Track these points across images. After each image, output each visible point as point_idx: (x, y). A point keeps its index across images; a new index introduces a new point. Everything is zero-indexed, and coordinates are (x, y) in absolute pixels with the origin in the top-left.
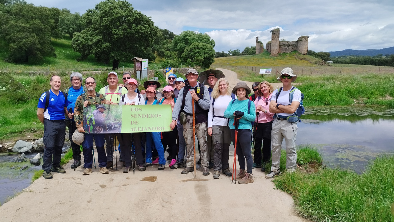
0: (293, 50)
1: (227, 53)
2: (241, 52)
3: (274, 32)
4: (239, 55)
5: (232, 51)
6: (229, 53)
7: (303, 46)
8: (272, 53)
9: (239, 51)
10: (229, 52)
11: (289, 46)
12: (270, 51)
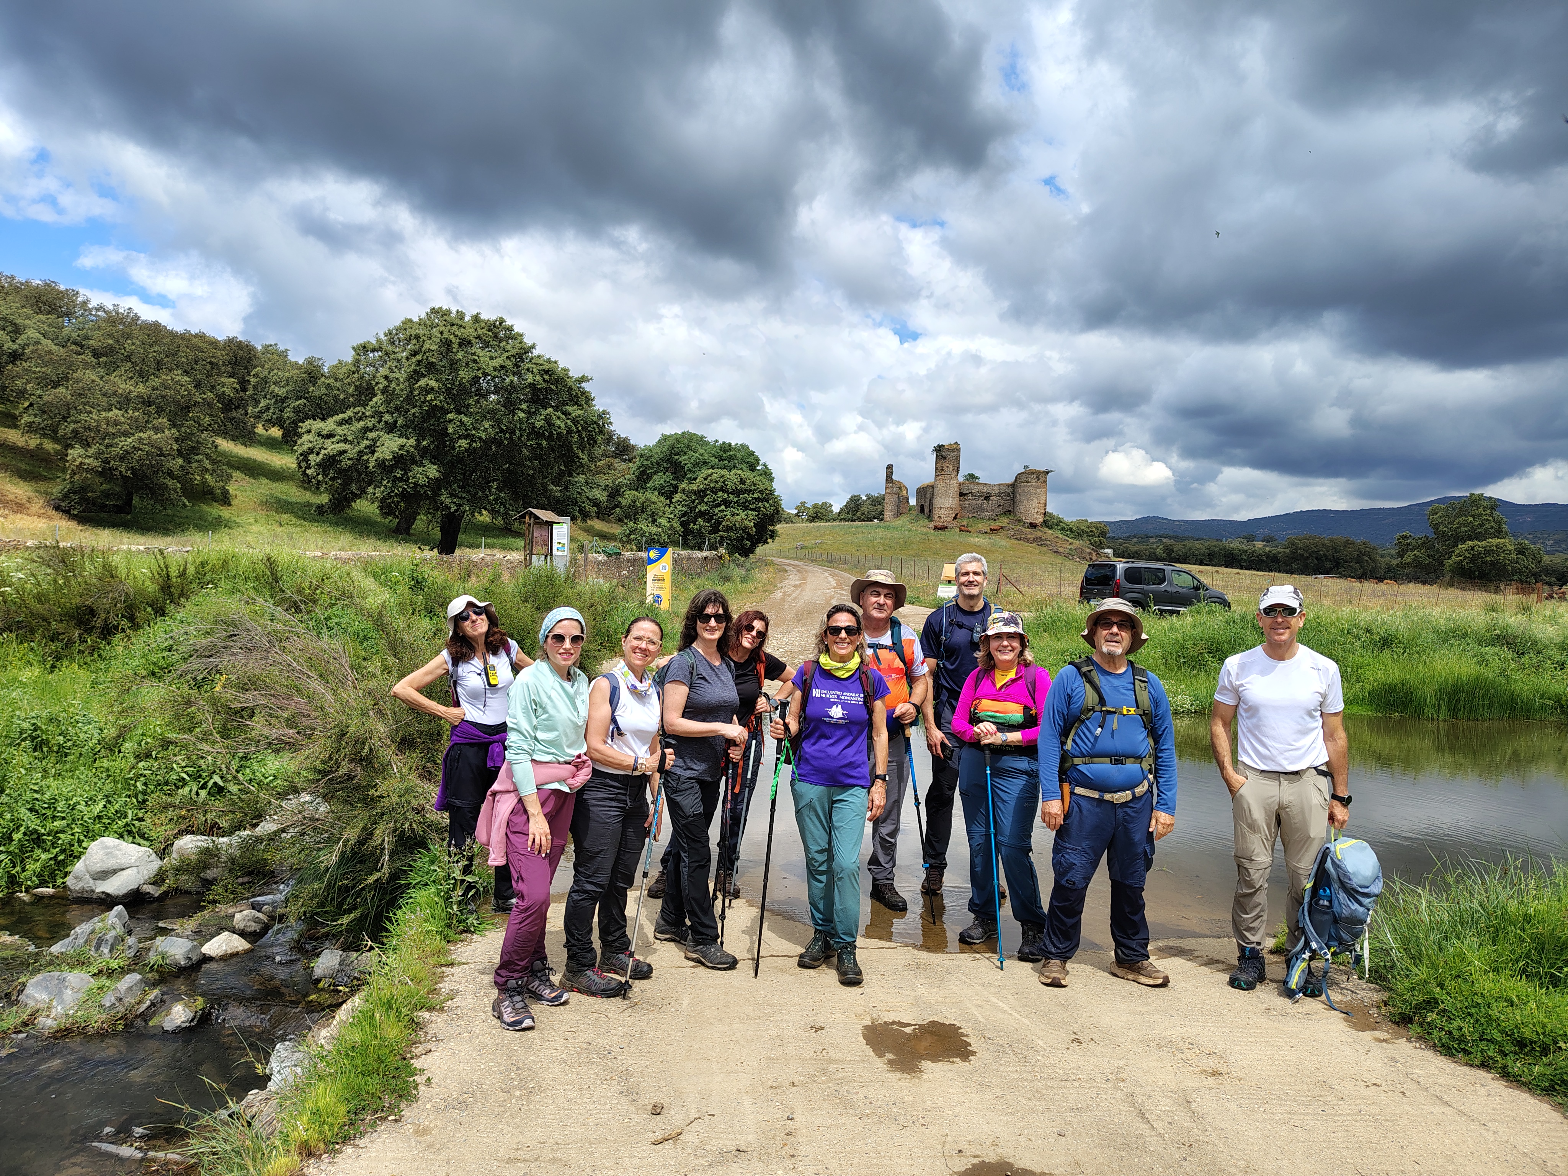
0: (999, 510)
2: (835, 510)
3: (944, 453)
4: (828, 520)
5: (806, 506)
7: (1032, 500)
8: (936, 518)
9: (831, 506)
11: (987, 498)
12: (930, 511)
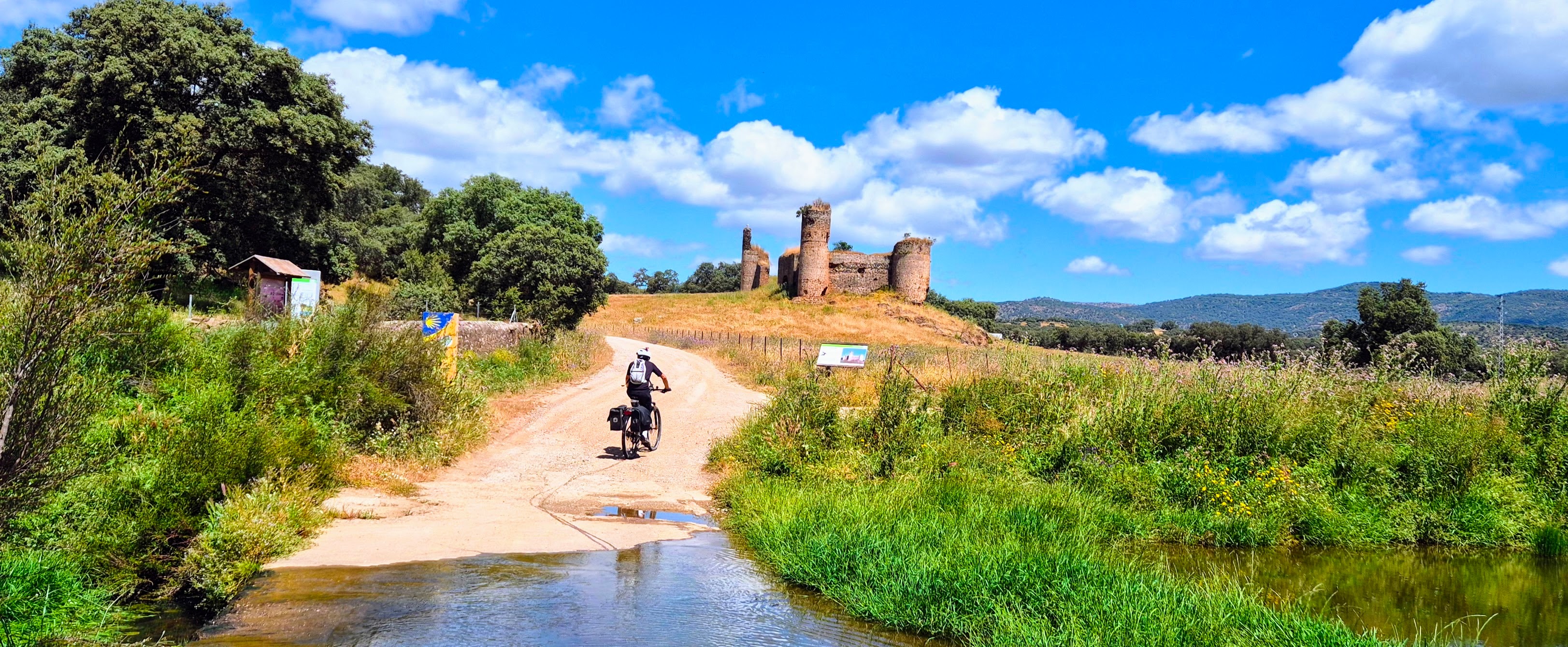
0: (876, 285)
1: (630, 280)
2: (682, 279)
3: (811, 216)
4: (671, 291)
5: (647, 273)
6: (634, 279)
7: (913, 273)
8: (801, 292)
9: (676, 274)
10: (637, 276)
11: (861, 270)
12: (795, 284)
